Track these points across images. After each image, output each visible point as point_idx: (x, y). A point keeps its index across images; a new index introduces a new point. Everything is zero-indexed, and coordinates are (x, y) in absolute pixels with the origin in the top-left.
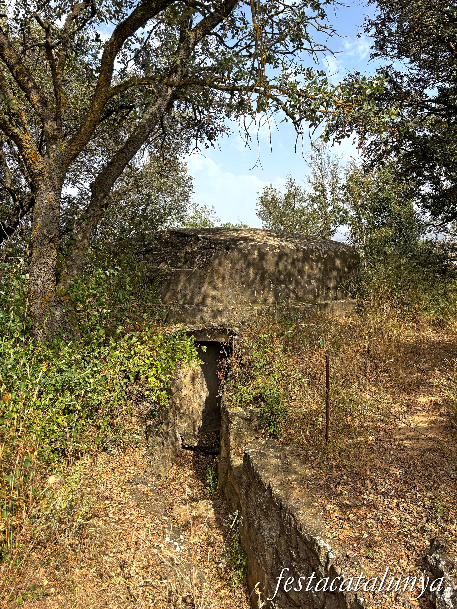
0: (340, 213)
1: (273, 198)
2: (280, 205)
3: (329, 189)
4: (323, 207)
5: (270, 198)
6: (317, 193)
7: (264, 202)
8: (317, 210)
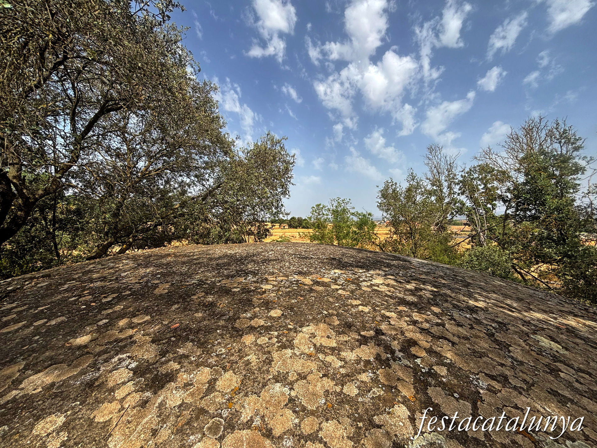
0: (457, 205)
1: (394, 191)
2: (401, 198)
3: (445, 184)
4: (440, 199)
5: (390, 191)
6: (435, 188)
7: (384, 195)
8: (434, 202)
